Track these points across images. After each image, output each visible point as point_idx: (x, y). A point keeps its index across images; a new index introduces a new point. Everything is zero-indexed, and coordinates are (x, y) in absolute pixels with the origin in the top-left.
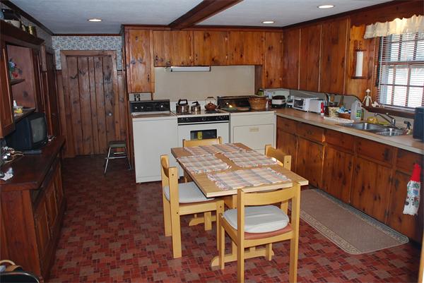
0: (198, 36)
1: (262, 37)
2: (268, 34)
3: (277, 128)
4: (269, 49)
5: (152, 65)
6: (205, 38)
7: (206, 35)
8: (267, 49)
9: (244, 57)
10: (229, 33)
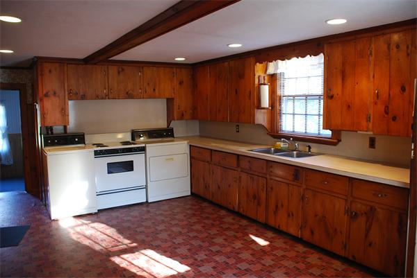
0: (113, 71)
1: (173, 73)
2: (178, 70)
3: (191, 158)
4: (180, 83)
5: (67, 97)
6: (119, 72)
7: (120, 70)
8: (178, 83)
9: (157, 91)
10: (143, 68)
